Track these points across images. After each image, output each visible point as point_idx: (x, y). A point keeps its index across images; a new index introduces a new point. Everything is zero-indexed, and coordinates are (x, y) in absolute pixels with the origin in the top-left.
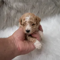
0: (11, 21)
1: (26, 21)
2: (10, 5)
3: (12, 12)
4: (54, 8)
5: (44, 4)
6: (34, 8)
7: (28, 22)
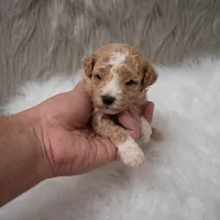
1: (111, 66)
6: (160, 14)
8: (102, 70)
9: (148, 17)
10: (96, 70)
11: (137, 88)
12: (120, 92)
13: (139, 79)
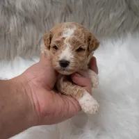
0: (7, 44)
1: (64, 38)
2: (8, 2)
3: (12, 20)
4: (123, 14)
5: (97, 3)
6: (71, 12)
7: (69, 41)
8: (58, 42)
9: (62, 14)
10: (53, 43)
11: (85, 53)
12: (73, 57)
13: (85, 47)
